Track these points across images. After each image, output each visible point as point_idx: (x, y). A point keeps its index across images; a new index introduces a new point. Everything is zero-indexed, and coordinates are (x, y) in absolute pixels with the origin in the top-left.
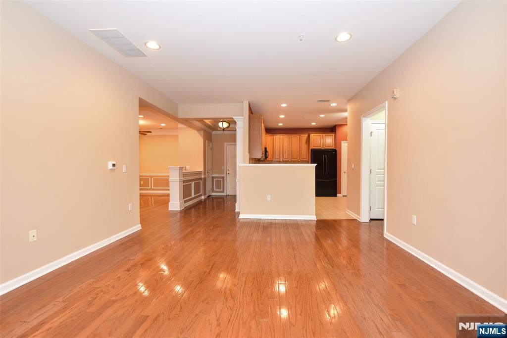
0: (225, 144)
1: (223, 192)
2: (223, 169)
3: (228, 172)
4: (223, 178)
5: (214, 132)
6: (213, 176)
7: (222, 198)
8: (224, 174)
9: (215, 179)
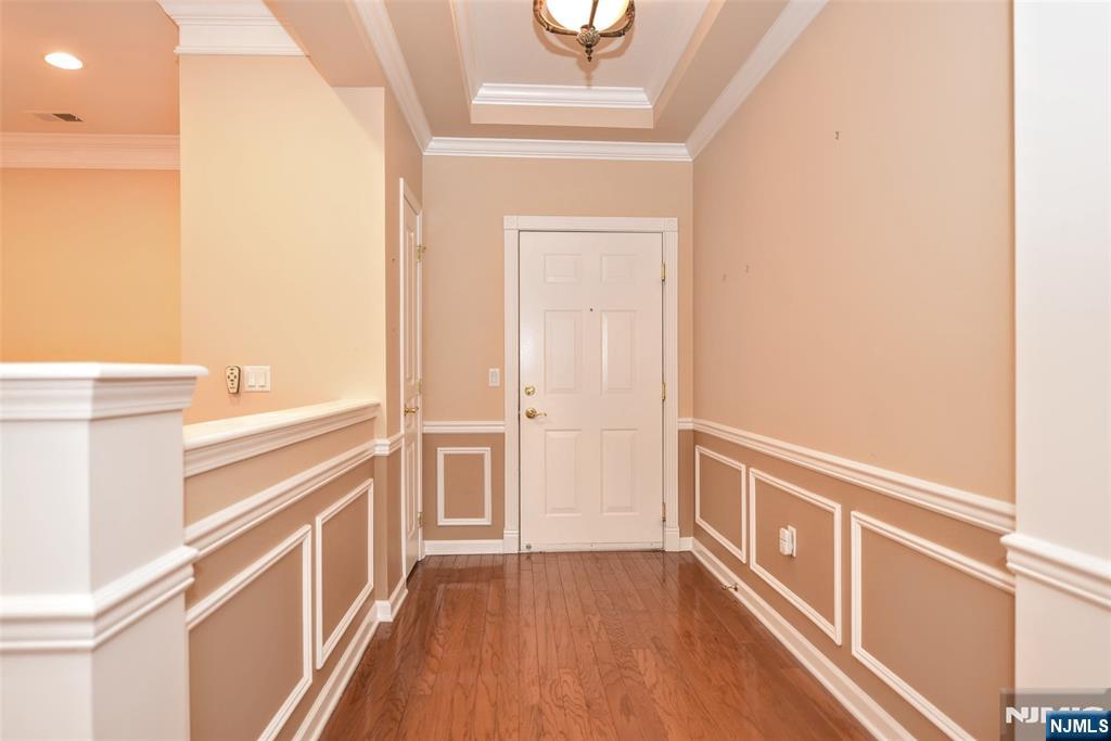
0: (511, 222)
1: (495, 531)
2: (494, 382)
3: (528, 404)
4: (496, 442)
5: (439, 147)
6: (427, 430)
7: (490, 571)
8: (499, 415)
9: (441, 452)
